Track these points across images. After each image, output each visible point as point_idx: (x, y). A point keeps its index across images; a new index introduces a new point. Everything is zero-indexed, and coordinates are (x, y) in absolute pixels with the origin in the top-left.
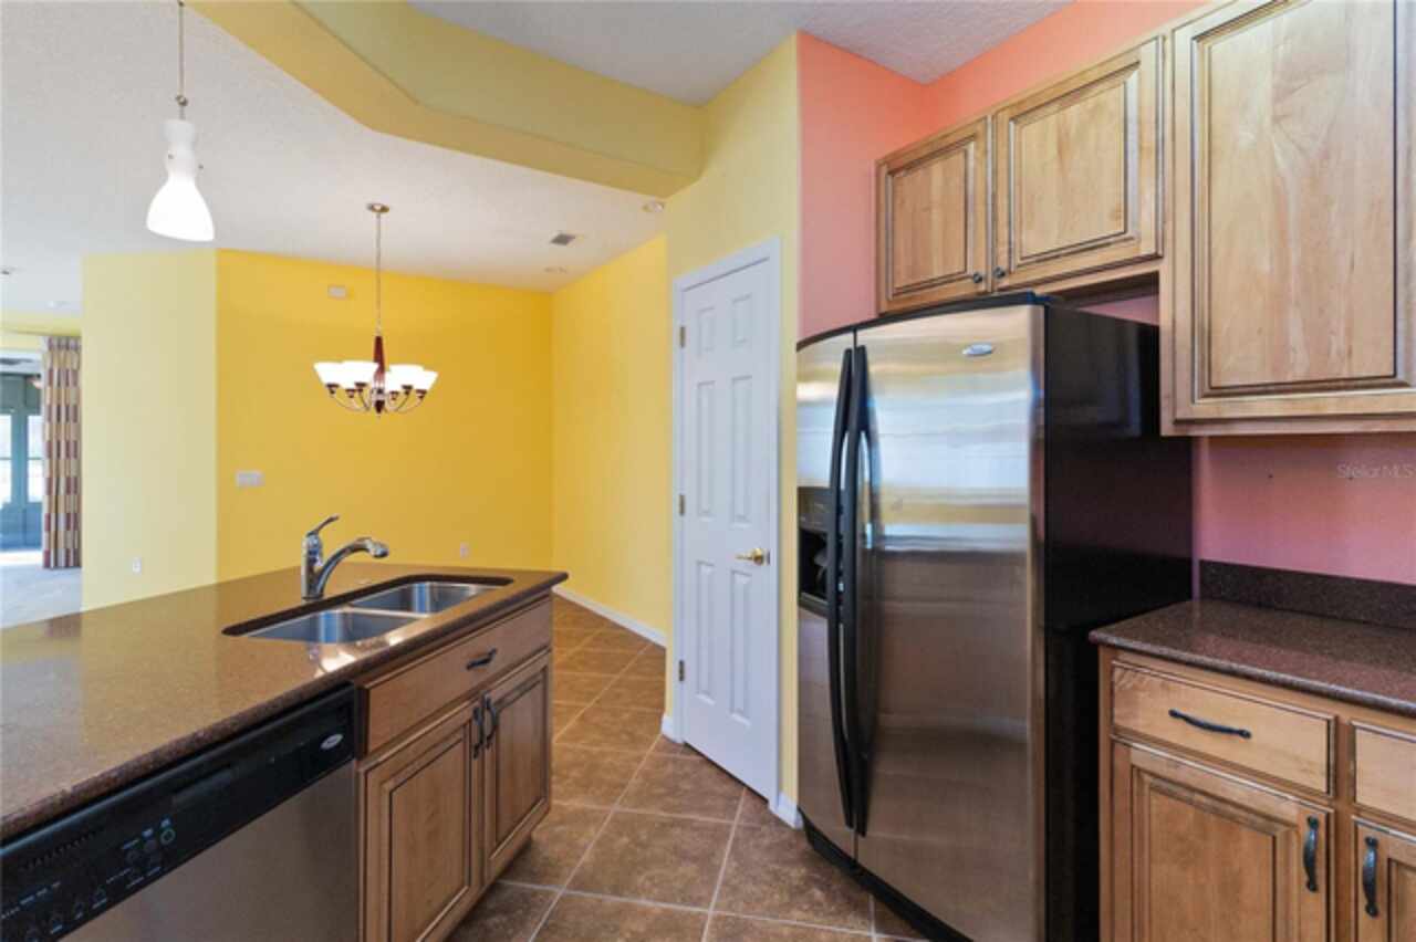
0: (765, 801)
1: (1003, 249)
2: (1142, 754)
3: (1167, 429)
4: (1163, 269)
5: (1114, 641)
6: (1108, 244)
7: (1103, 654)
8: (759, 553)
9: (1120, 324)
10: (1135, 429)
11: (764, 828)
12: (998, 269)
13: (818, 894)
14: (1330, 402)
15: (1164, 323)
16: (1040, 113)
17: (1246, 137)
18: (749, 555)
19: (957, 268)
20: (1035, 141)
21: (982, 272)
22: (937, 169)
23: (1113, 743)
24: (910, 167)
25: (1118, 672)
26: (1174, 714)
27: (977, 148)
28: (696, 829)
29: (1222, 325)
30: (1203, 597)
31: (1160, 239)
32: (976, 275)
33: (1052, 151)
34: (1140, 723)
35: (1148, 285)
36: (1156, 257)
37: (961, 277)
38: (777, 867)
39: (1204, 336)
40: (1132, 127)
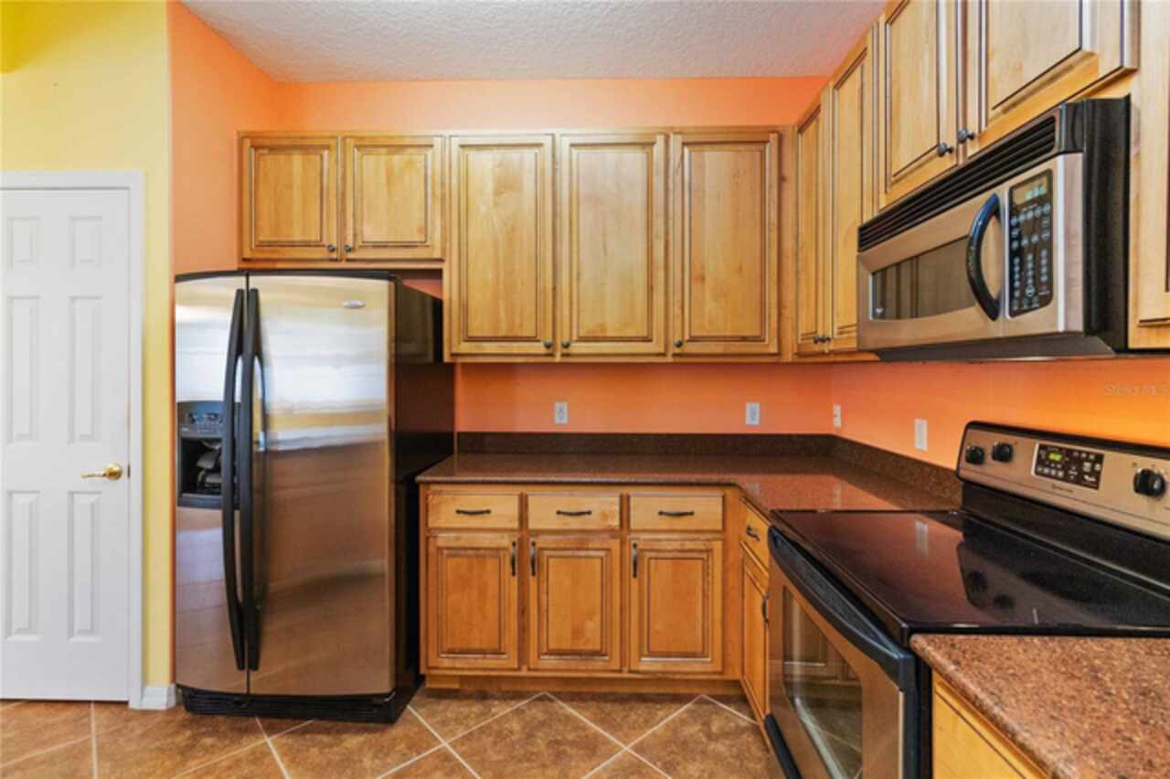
0: (123, 704)
1: (350, 233)
2: (443, 540)
3: (447, 359)
4: (445, 267)
5: (429, 479)
6: (416, 246)
7: (422, 489)
8: (116, 469)
9: (423, 295)
10: (431, 358)
11: (131, 725)
12: (347, 246)
13: (208, 741)
14: (516, 347)
15: (445, 298)
16: (375, 150)
17: (483, 209)
18: (102, 473)
19: (314, 237)
20: (372, 166)
21: (335, 245)
22: (297, 160)
23: (427, 538)
24: (273, 149)
25: (430, 497)
26: (458, 512)
27: (330, 156)
28: (43, 762)
29: (473, 305)
30: (459, 453)
31: (443, 250)
32: (330, 246)
33: (383, 179)
34: (442, 523)
35: (437, 274)
36: (441, 260)
37: (318, 245)
38: (158, 744)
39: (464, 308)
40: (429, 181)
